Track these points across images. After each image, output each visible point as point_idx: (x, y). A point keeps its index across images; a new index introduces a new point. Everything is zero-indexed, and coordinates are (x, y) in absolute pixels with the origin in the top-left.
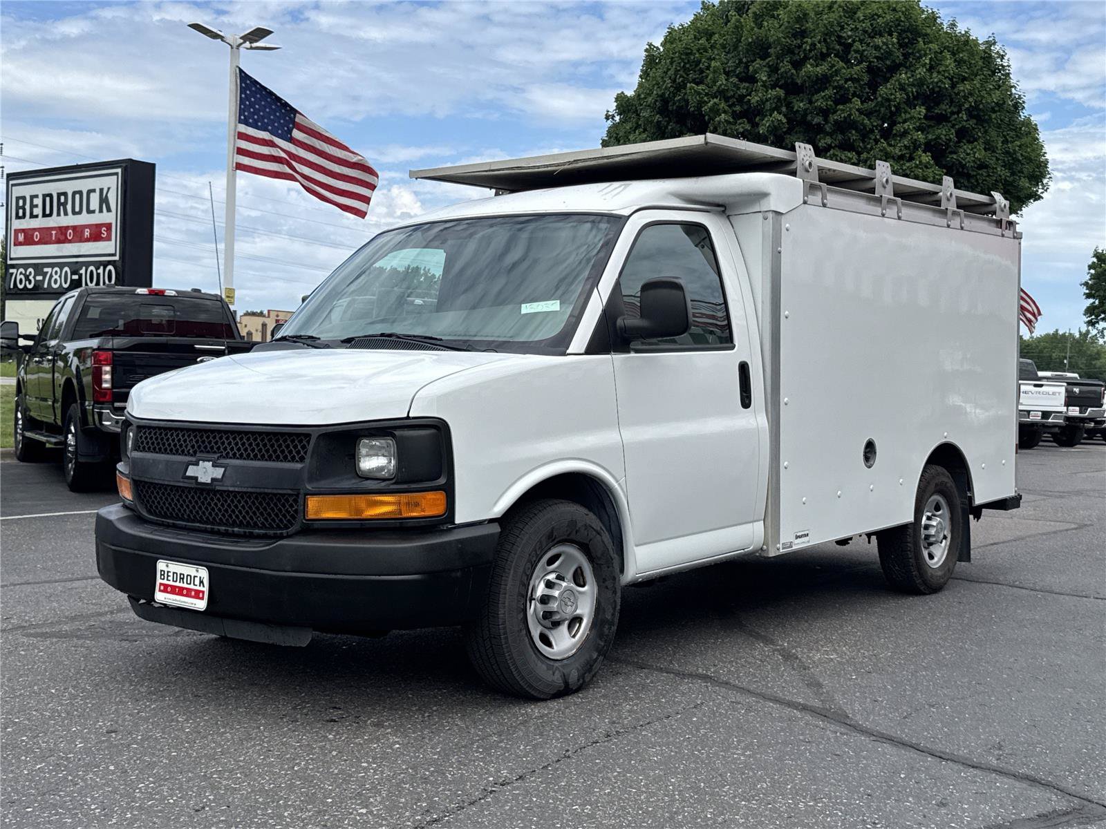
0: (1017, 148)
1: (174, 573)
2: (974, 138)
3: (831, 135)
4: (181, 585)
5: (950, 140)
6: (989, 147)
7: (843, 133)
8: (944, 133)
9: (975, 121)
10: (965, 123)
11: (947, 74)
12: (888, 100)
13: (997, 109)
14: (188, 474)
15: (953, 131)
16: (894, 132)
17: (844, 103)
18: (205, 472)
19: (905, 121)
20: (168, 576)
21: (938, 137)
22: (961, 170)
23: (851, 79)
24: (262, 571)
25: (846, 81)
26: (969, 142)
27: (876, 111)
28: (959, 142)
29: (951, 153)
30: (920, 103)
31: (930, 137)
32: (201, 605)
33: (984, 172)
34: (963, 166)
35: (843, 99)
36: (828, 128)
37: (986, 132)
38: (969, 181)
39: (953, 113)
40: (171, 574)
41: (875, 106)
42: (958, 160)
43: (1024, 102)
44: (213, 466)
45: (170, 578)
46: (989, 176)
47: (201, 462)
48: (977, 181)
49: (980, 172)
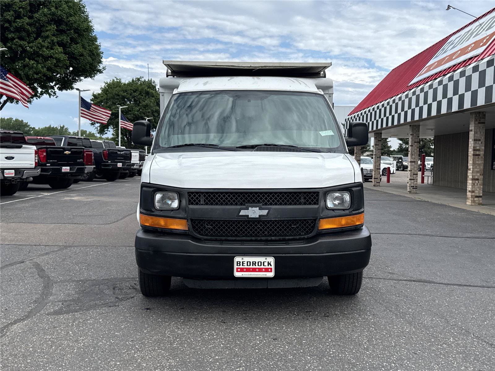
0: (94, 49)
1: (247, 262)
2: (77, 42)
3: (13, 32)
4: (254, 267)
5: (67, 42)
6: (84, 47)
7: (19, 32)
8: (65, 38)
9: (77, 35)
10: (73, 35)
11: (64, 12)
12: (39, 20)
13: (86, 30)
14: (240, 214)
15: (69, 38)
16: (42, 35)
17: (19, 19)
18: (254, 212)
19: (47, 31)
20: (243, 264)
21: (63, 40)
22: (73, 56)
23: (21, 8)
24: (310, 255)
25: (19, 8)
26: (75, 44)
27: (34, 24)
28: (71, 43)
29: (68, 48)
30: (53, 23)
31: (59, 39)
32: (271, 274)
33: (82, 58)
34: (74, 54)
35: (18, 16)
36: (12, 29)
37: (82, 40)
38: (76, 61)
39: (68, 30)
40: (246, 263)
41: (33, 22)
42: (71, 51)
43: (94, 29)
44: (259, 209)
45: (246, 264)
46: (84, 60)
47: (250, 208)
48: (79, 61)
49: (81, 58)
